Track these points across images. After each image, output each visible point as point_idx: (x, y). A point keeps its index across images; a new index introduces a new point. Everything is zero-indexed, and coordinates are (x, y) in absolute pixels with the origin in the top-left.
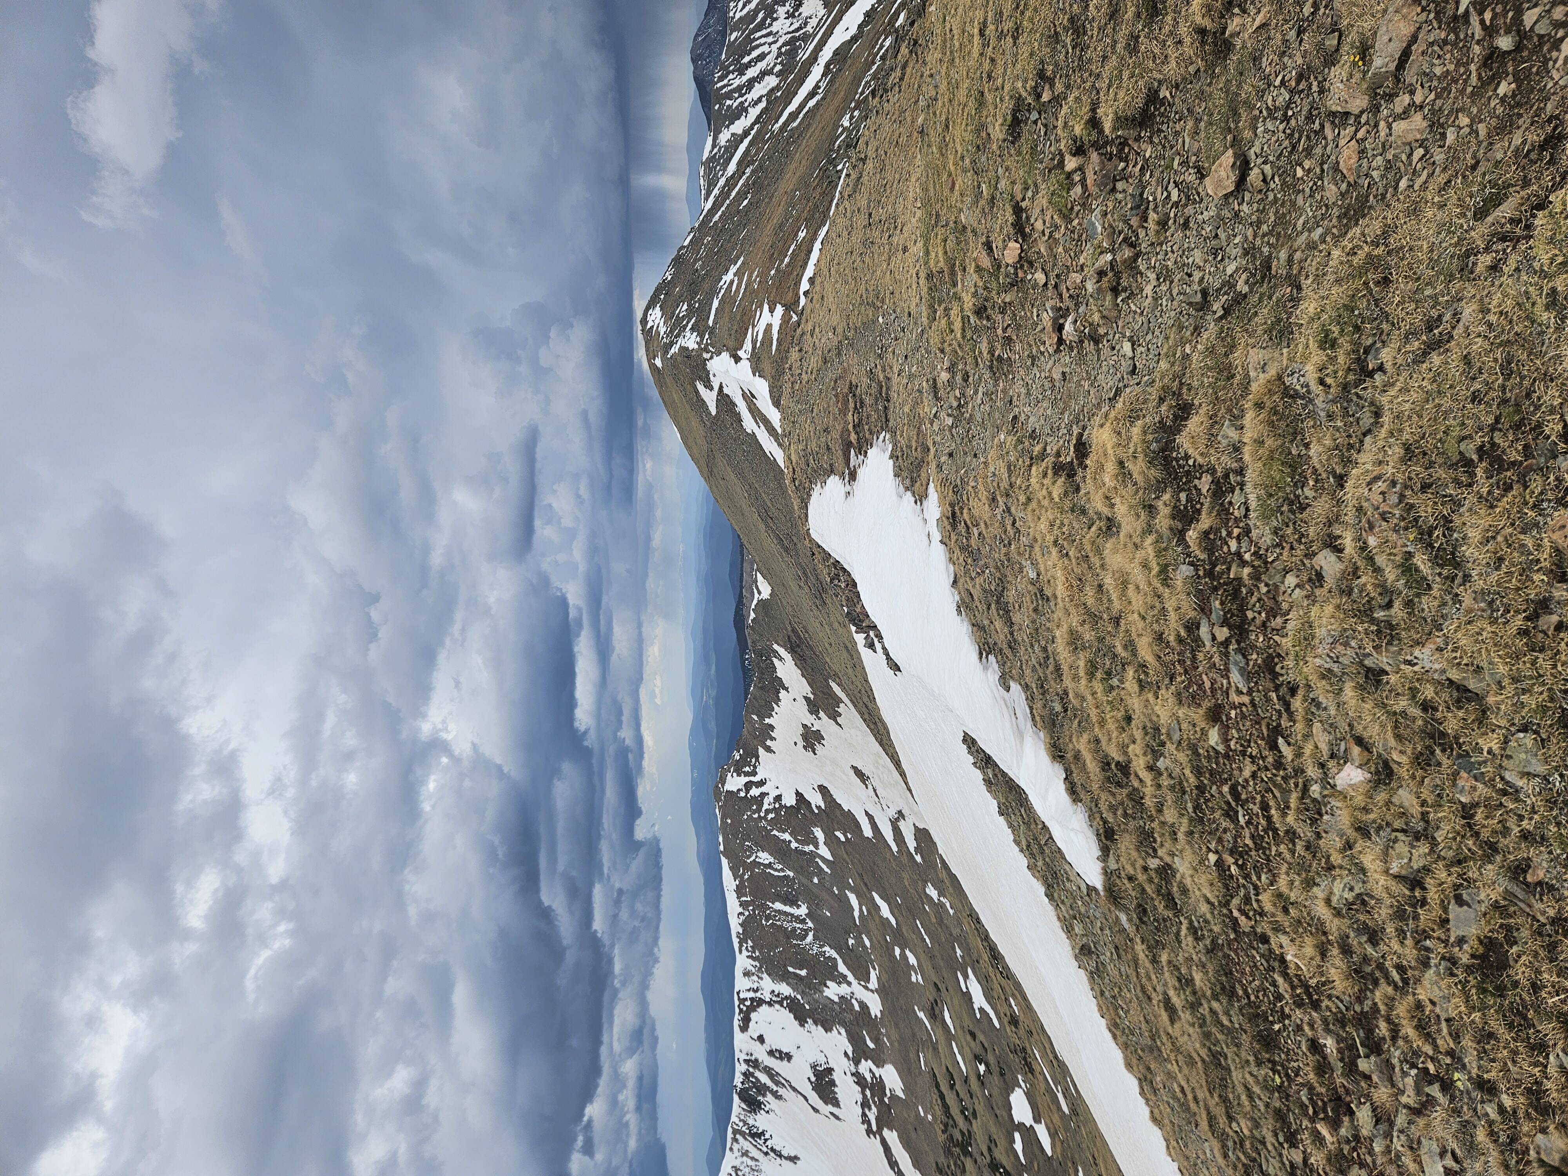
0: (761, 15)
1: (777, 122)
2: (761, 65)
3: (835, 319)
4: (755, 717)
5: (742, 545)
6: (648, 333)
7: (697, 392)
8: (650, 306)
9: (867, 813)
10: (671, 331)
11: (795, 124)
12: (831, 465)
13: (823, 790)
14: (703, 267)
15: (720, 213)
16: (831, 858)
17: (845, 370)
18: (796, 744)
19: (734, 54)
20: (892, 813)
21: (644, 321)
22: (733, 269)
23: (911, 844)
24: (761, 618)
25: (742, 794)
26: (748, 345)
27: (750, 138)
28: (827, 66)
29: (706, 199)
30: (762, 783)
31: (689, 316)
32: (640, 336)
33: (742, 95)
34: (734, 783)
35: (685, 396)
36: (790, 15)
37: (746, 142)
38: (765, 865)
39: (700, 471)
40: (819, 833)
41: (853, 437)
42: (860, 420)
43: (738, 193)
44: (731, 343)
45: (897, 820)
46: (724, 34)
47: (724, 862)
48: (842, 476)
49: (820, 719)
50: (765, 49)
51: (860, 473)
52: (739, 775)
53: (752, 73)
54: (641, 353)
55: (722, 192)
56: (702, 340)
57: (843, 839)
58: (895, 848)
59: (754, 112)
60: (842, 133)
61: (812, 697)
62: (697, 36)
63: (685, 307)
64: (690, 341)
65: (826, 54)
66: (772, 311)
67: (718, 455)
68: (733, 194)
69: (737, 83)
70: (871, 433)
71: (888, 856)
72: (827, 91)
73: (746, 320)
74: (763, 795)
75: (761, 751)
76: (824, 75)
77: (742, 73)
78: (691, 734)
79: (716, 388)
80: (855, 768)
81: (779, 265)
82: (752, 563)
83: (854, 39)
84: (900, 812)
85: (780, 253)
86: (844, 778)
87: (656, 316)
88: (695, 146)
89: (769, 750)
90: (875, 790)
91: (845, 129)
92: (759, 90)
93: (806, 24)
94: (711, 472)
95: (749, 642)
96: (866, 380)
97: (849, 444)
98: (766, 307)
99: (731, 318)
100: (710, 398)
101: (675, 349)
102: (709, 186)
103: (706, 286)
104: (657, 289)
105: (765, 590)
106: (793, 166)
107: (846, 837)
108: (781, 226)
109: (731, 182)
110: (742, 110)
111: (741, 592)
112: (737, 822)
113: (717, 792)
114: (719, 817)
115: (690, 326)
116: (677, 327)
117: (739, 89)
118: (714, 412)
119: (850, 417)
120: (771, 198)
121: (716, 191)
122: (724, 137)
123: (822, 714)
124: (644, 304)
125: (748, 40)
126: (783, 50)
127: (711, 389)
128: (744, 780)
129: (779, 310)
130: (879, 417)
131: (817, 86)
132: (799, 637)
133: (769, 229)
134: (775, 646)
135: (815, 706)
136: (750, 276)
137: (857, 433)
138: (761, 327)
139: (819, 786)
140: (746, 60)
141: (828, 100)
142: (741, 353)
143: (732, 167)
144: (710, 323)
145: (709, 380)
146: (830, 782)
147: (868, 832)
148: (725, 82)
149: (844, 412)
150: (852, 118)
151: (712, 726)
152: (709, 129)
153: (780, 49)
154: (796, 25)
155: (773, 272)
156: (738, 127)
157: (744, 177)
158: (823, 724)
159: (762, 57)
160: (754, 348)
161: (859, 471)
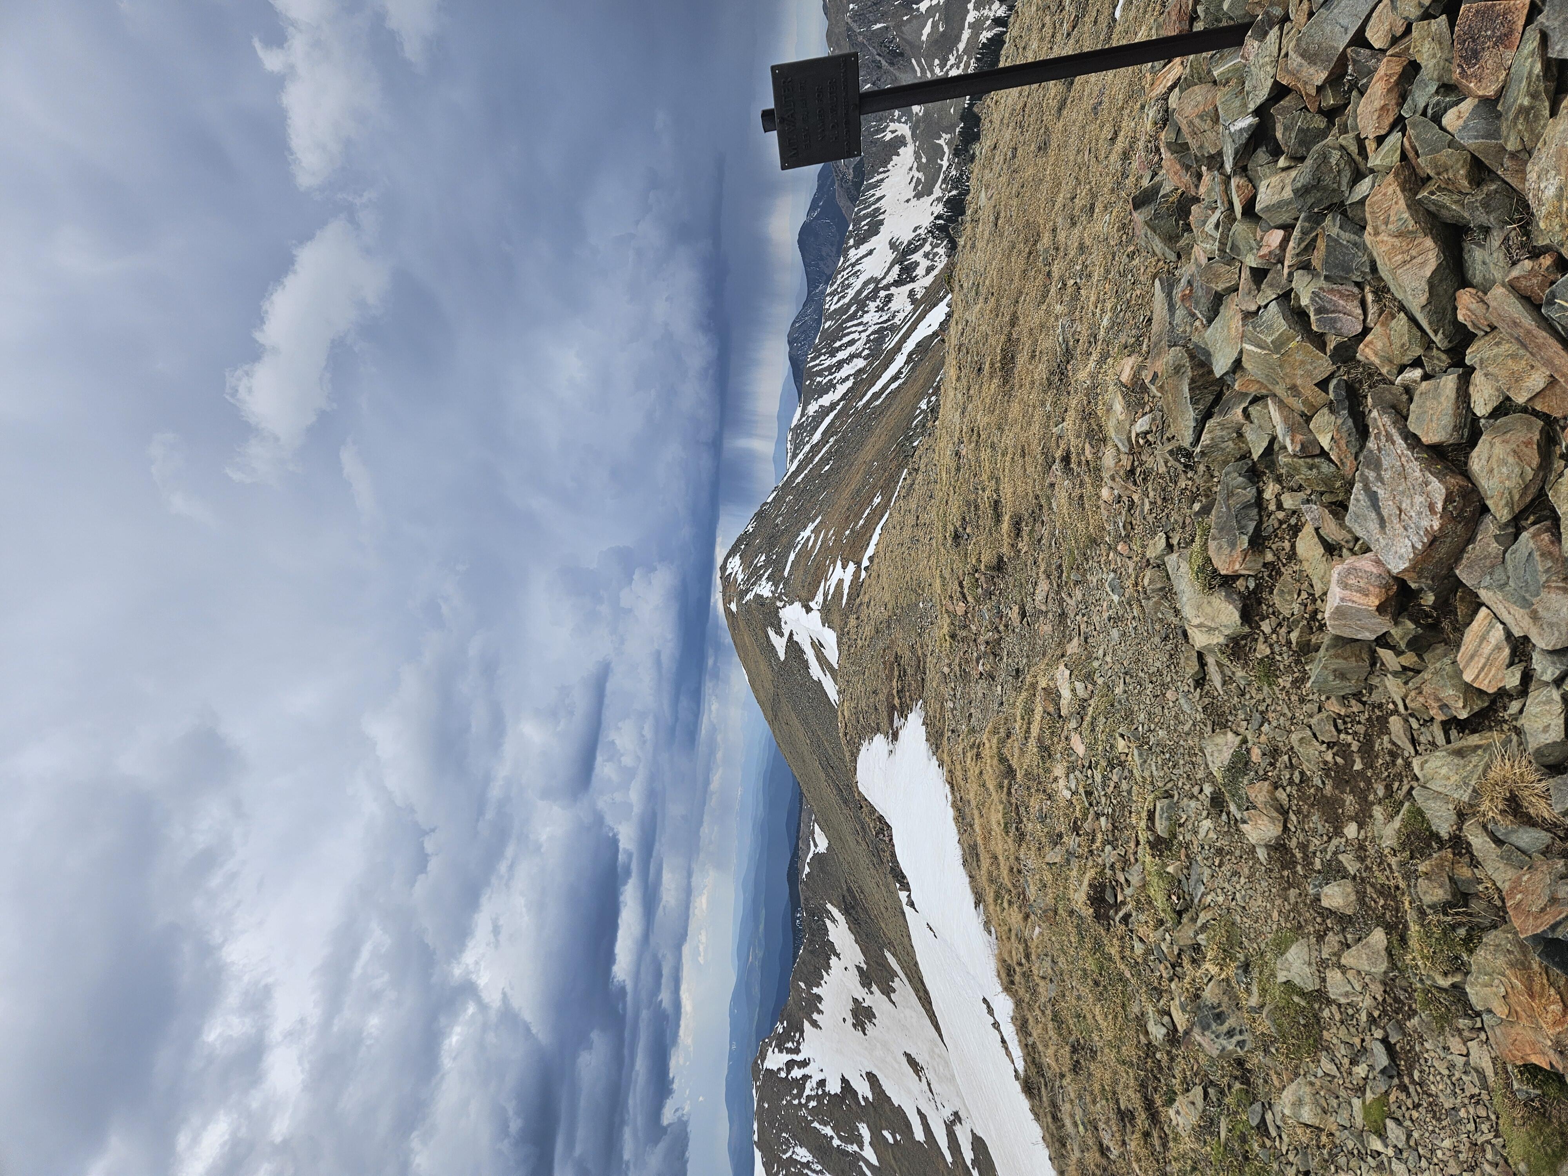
0: (853, 308)
1: (861, 400)
2: (851, 350)
3: (887, 597)
4: (802, 985)
5: (801, 794)
6: (727, 580)
7: (768, 637)
8: (731, 554)
9: (919, 1112)
10: (748, 579)
11: (877, 403)
12: (878, 724)
13: (872, 1078)
14: (783, 522)
15: (803, 475)
16: (876, 1163)
17: (892, 641)
18: (844, 1020)
19: (826, 339)
20: (947, 1113)
21: (724, 568)
22: (811, 527)
23: (968, 1155)
24: (815, 873)
25: (783, 1075)
26: (819, 598)
27: (835, 412)
28: (910, 355)
29: (792, 461)
30: (804, 1064)
31: (765, 567)
32: (719, 581)
33: (831, 374)
34: (775, 1060)
35: (756, 640)
36: (879, 309)
37: (832, 415)
38: (802, 1164)
39: (765, 714)
40: (864, 1131)
41: (896, 701)
42: (903, 687)
43: (821, 459)
44: (804, 594)
45: (953, 1123)
46: (819, 322)
47: (758, 1154)
48: (886, 735)
49: (872, 993)
50: (856, 336)
51: (902, 734)
52: (781, 1051)
53: (841, 355)
54: (717, 598)
55: (806, 457)
56: (776, 590)
57: (891, 1141)
58: (949, 1159)
59: (842, 389)
60: (919, 415)
61: (865, 967)
62: (794, 322)
63: (763, 558)
64: (765, 589)
65: (910, 345)
66: (844, 567)
67: (784, 700)
68: (817, 459)
69: (827, 363)
70: (911, 700)
71: (941, 1167)
72: (908, 378)
73: (819, 574)
74: (806, 1077)
75: (807, 1025)
76: (907, 363)
77: (833, 355)
78: (733, 999)
79: (786, 635)
80: (908, 1056)
81: (854, 526)
82: (811, 811)
83: (935, 334)
84: (956, 1114)
85: (856, 515)
86: (896, 1066)
87: (735, 563)
88: (784, 415)
89: (815, 1024)
90: (929, 1084)
91: (922, 411)
92: (847, 370)
93: (894, 317)
94: (776, 716)
95: (802, 901)
96: (908, 654)
97: (894, 707)
98: (839, 563)
99: (805, 571)
100: (780, 644)
101: (750, 596)
102: (795, 449)
103: (784, 540)
104: (738, 540)
105: (821, 843)
106: (873, 440)
107: (894, 1138)
108: (858, 491)
109: (816, 448)
110: (831, 386)
111: (797, 844)
112: (775, 1107)
113: (756, 1069)
114: (756, 1099)
115: (766, 575)
116: (754, 576)
117: (829, 368)
118: (782, 658)
119: (894, 684)
120: (851, 466)
121: (801, 456)
122: (812, 408)
123: (874, 988)
124: (725, 553)
125: (840, 328)
126: (872, 337)
127: (782, 635)
128: (786, 1057)
129: (851, 567)
130: (918, 686)
131: (900, 372)
132: (854, 897)
133: (846, 494)
134: (829, 906)
135: (867, 977)
136: (826, 534)
137: (900, 698)
138: (833, 582)
139: (868, 1074)
140: (838, 344)
141: (908, 385)
142: (812, 604)
143: (817, 436)
144: (786, 574)
145: (780, 627)
146: (880, 1070)
147: (919, 1135)
148: (817, 362)
149: (890, 678)
150: (929, 402)
151: (756, 991)
152: (800, 401)
153: (868, 336)
154: (885, 318)
155: (848, 532)
156: (826, 400)
157: (828, 446)
158: (875, 999)
159: (852, 343)
160: (825, 600)
161: (900, 732)
